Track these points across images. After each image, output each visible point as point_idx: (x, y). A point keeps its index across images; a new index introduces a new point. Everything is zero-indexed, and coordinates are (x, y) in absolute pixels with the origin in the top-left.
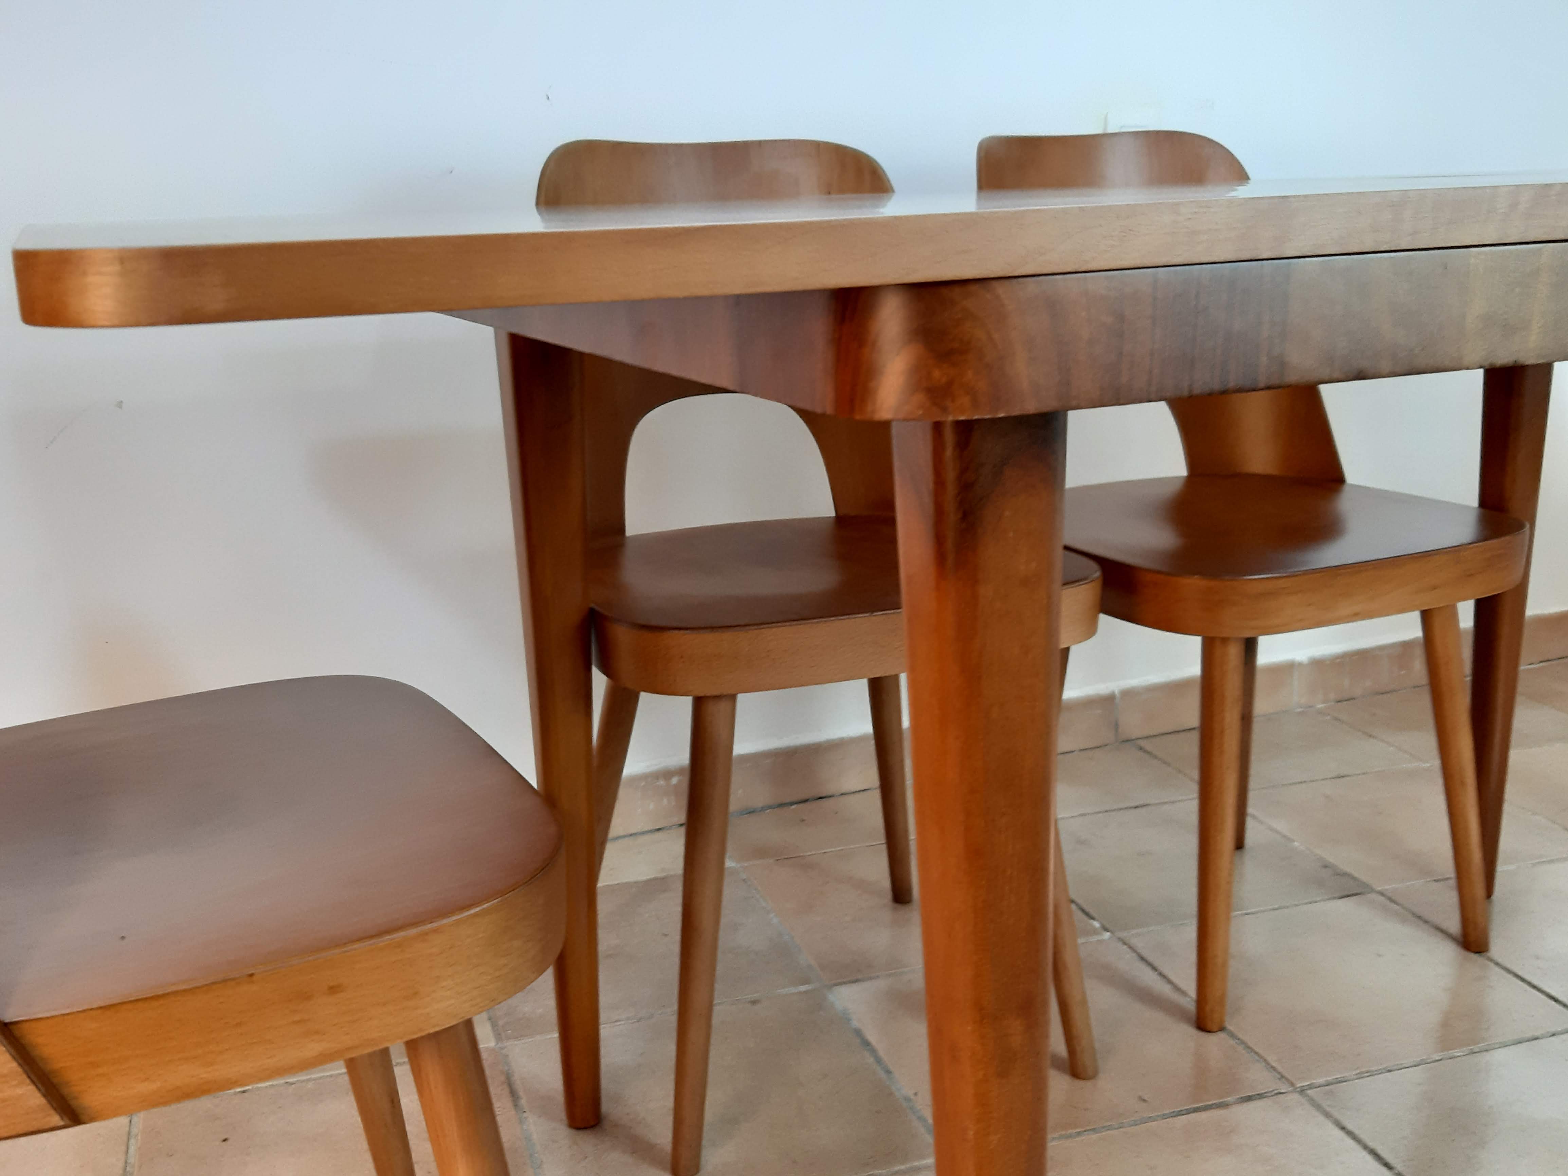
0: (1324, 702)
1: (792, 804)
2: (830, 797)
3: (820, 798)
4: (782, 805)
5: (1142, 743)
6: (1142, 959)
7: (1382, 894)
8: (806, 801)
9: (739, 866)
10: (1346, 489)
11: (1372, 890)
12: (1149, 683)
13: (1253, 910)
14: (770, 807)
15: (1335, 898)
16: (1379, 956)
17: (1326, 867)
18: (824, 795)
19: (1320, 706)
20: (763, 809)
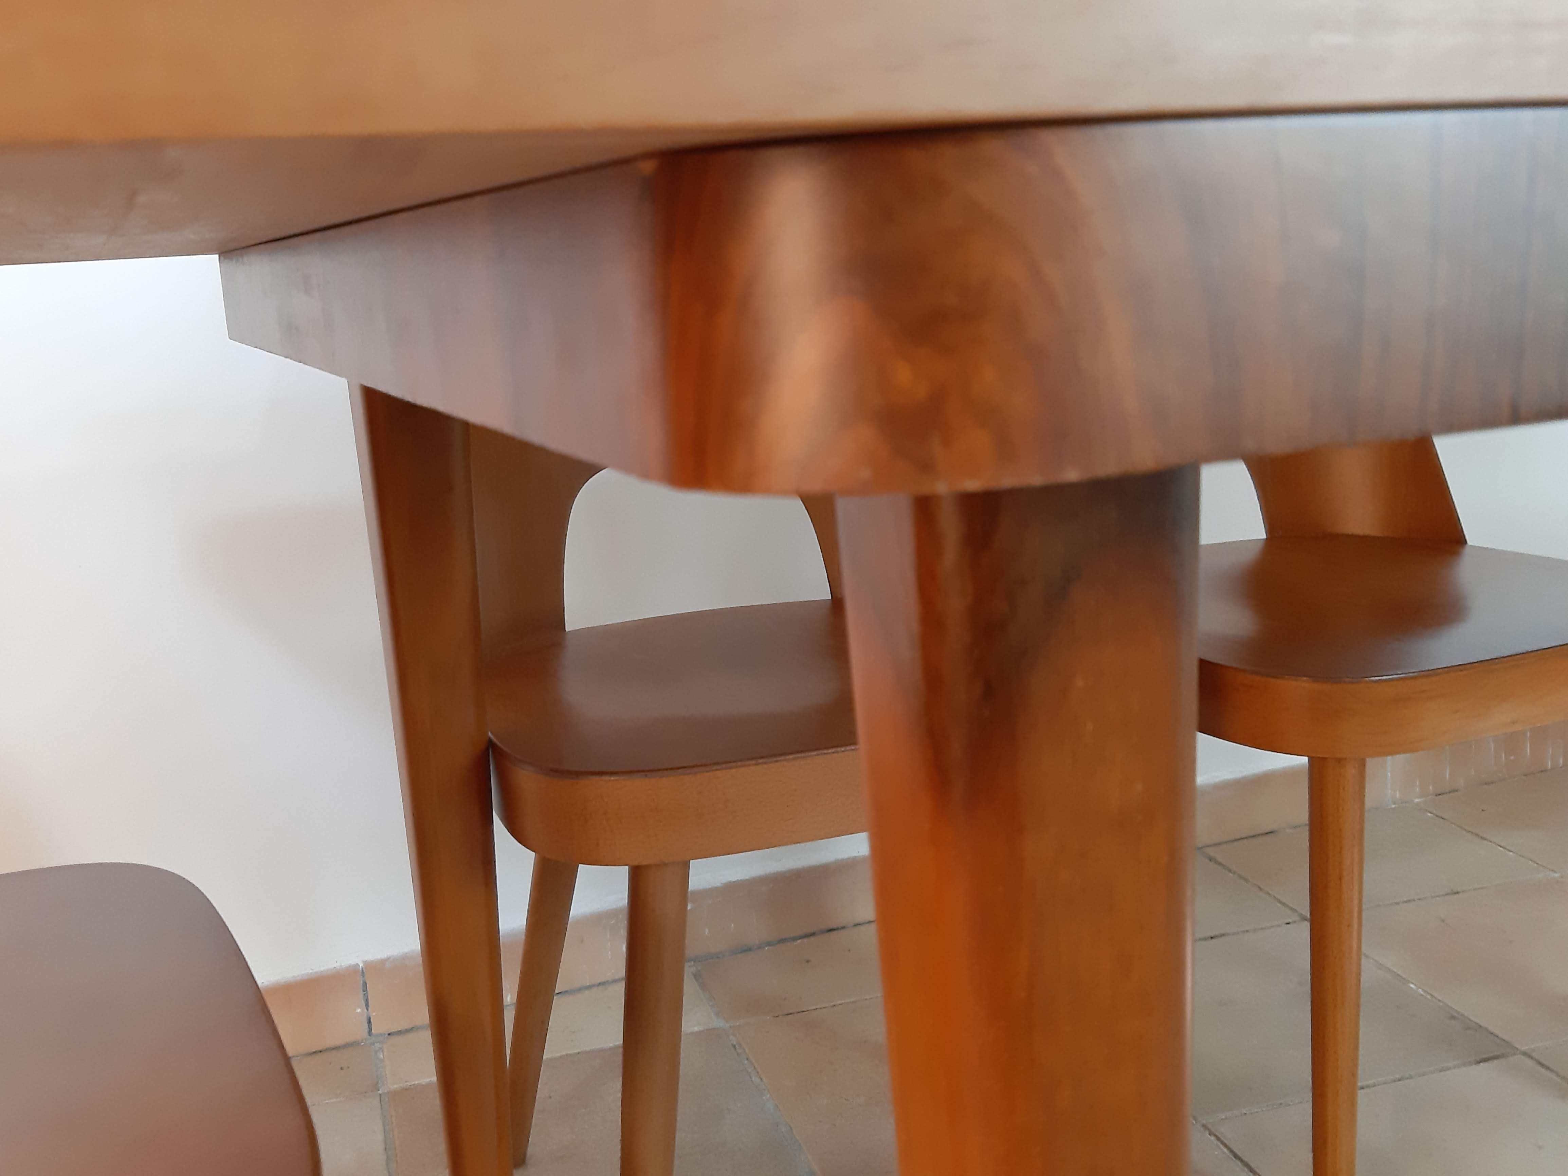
0: (1421, 797)
1: (794, 939)
2: (843, 928)
3: (831, 930)
4: (782, 941)
5: (1211, 851)
6: (1236, 1156)
7: (1525, 1054)
8: (813, 934)
9: (728, 1025)
10: (1467, 551)
11: (1515, 1051)
12: (1217, 780)
13: (1371, 1082)
14: (769, 944)
15: (1470, 1064)
16: (1540, 1148)
17: (1453, 1017)
18: (835, 927)
19: (1417, 800)
20: (760, 947)
